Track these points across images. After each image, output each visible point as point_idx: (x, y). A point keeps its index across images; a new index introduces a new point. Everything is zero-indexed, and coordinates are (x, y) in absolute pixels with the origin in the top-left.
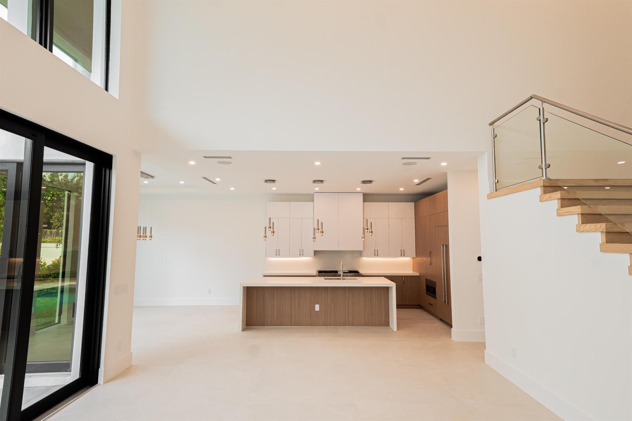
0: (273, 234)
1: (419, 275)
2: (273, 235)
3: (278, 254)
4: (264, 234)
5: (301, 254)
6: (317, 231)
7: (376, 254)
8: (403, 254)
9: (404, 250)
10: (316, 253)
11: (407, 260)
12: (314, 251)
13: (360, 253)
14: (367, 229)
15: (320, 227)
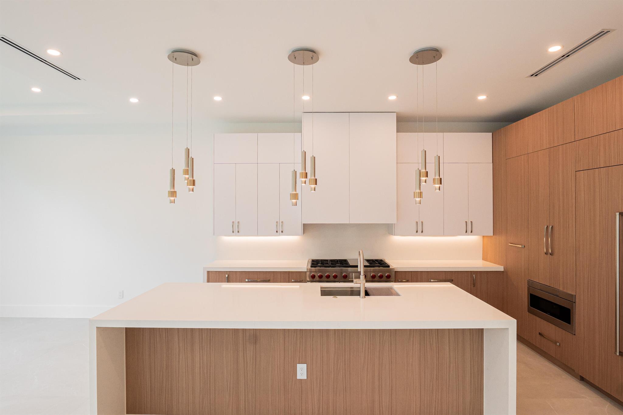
0: (191, 187)
1: (503, 270)
2: (193, 191)
3: (236, 230)
4: (168, 188)
5: (280, 231)
6: (300, 180)
7: (420, 230)
8: (469, 229)
9: (472, 222)
10: (306, 228)
11: (473, 239)
12: (304, 224)
13: (389, 229)
14: (425, 174)
15: (309, 170)
